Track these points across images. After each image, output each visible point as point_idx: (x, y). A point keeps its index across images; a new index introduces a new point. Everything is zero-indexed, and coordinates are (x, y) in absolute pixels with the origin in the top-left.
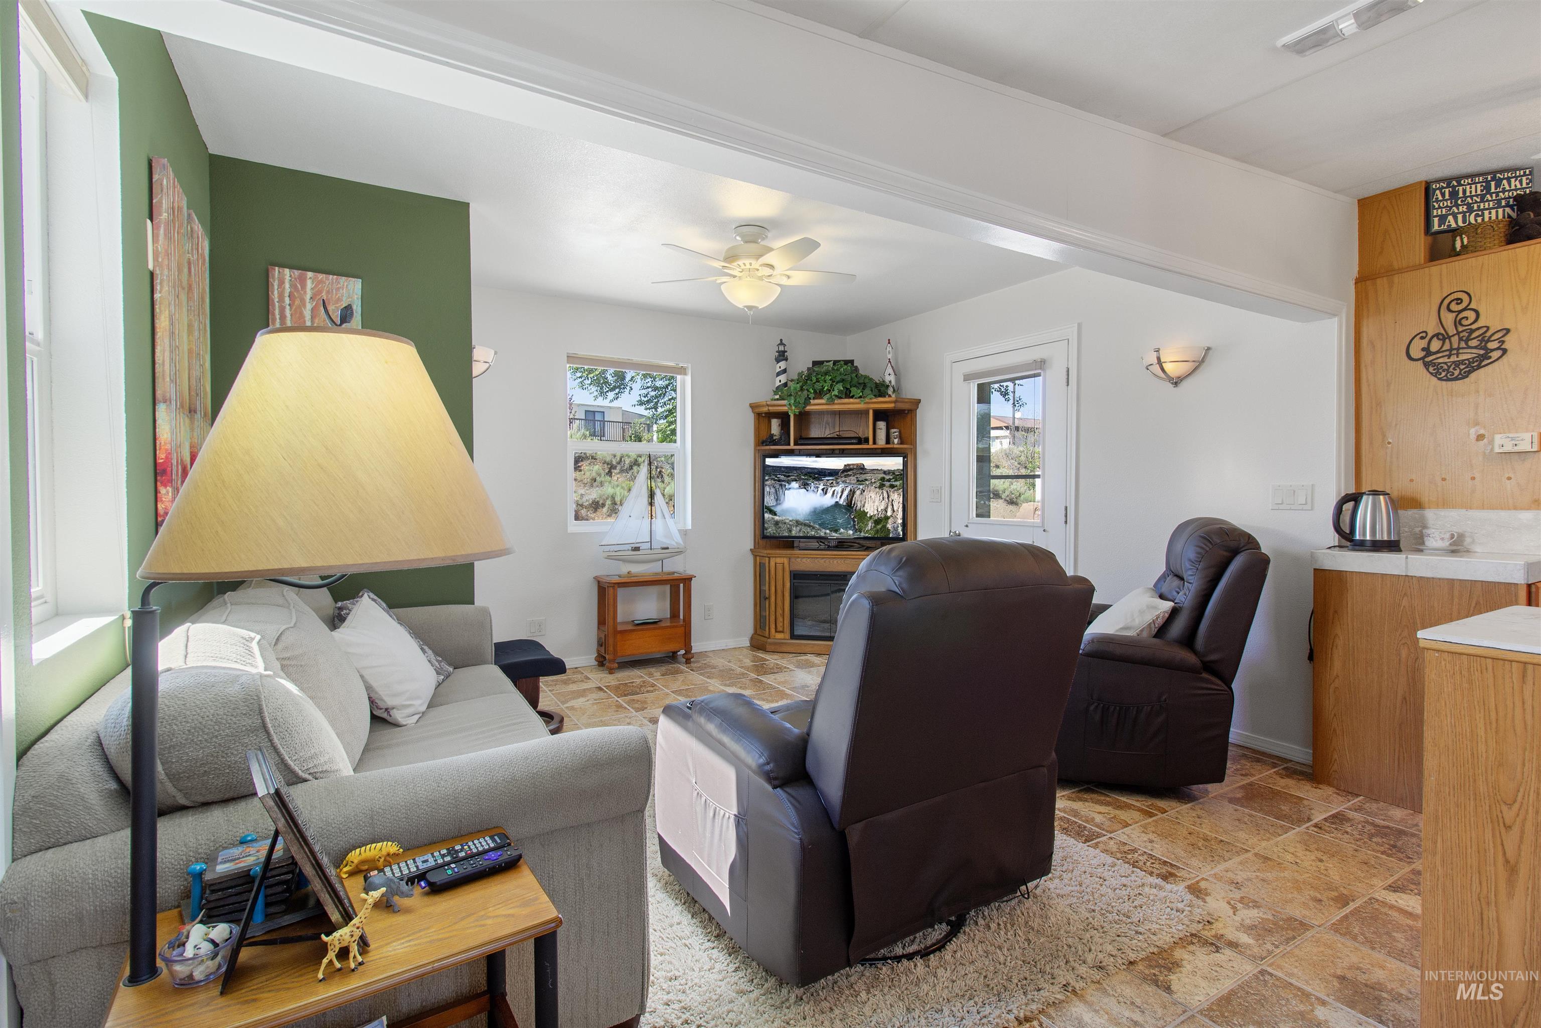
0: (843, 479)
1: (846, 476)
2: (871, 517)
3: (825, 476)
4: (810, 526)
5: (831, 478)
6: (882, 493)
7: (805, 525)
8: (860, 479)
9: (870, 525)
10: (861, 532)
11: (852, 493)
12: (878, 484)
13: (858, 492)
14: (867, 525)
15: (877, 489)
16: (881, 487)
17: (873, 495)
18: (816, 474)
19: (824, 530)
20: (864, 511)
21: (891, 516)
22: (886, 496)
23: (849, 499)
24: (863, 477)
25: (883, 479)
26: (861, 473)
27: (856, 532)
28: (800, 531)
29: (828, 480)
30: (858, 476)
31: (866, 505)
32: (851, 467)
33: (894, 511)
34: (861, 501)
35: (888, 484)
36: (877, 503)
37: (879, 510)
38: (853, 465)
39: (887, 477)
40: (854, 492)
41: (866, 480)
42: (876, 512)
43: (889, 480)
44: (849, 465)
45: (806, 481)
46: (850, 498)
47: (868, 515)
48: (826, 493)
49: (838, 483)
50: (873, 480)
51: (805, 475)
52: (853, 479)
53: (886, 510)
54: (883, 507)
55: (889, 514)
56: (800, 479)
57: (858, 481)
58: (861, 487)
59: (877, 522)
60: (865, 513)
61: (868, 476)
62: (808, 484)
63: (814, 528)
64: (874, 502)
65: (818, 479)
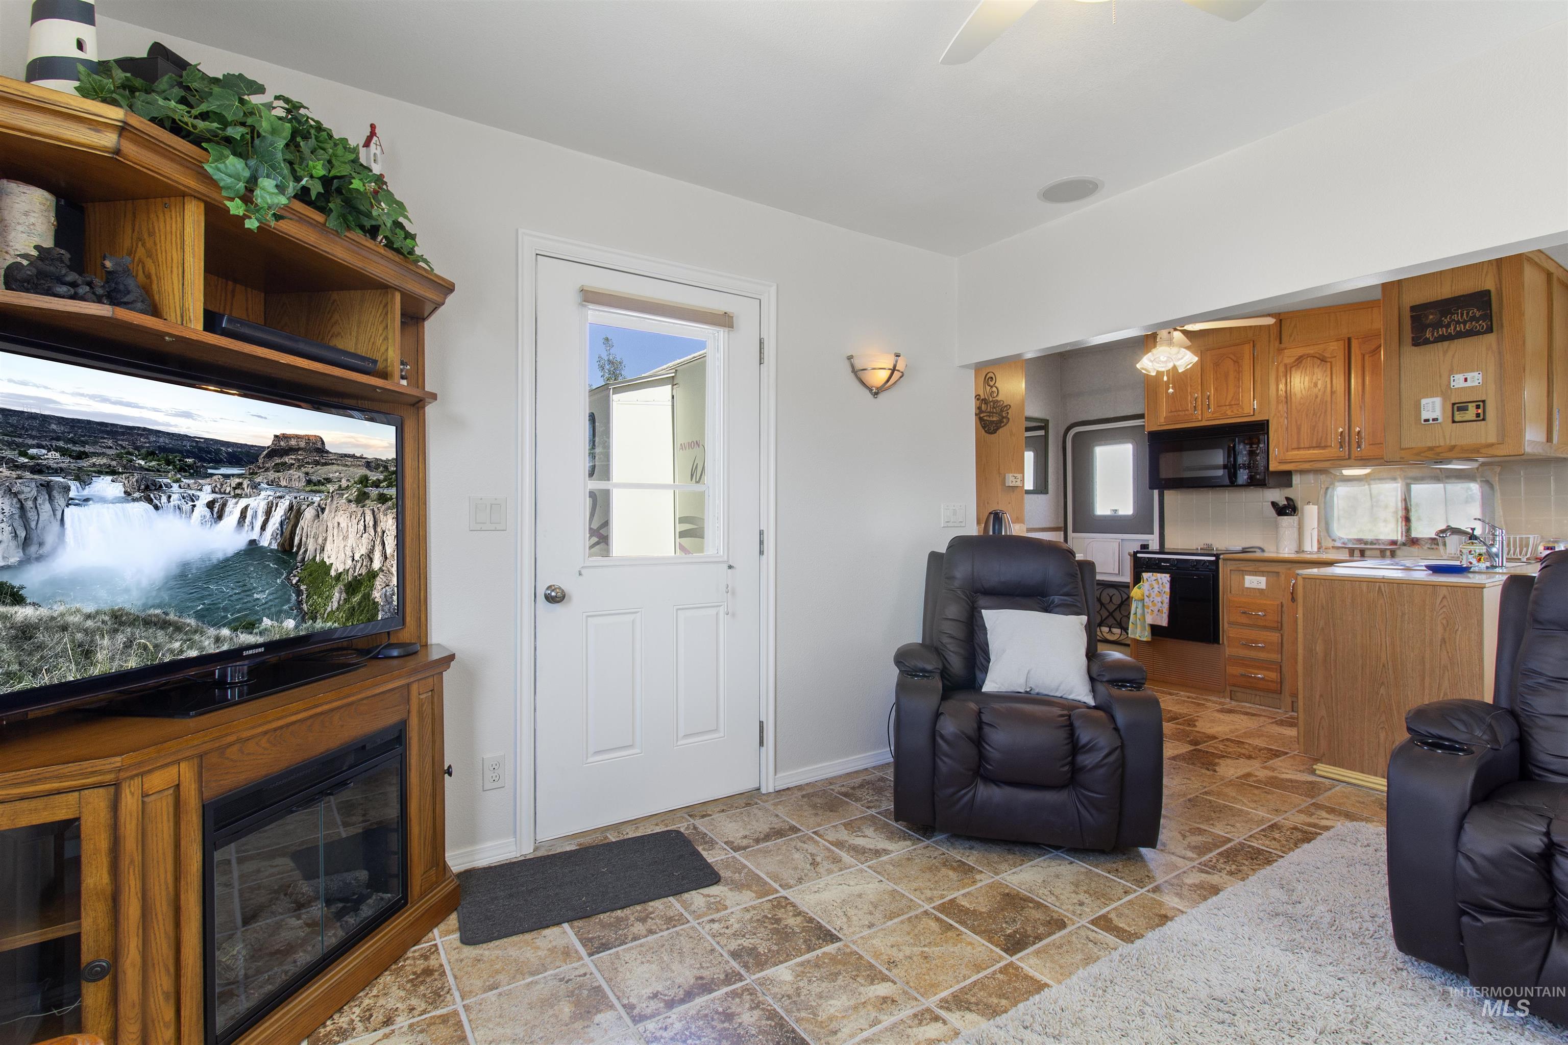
0: (272, 475)
1: (278, 468)
2: (339, 576)
3: (218, 462)
4: (164, 624)
5: (236, 471)
6: (364, 513)
7: (148, 622)
8: (314, 478)
9: (337, 596)
10: (314, 619)
11: (294, 514)
12: (354, 492)
13: (309, 513)
14: (329, 598)
15: (353, 505)
16: (361, 499)
17: (342, 519)
18: (190, 454)
19: (212, 632)
20: (323, 562)
21: (381, 570)
22: (371, 524)
23: (287, 533)
24: (321, 472)
25: (364, 480)
26: (317, 463)
27: (304, 620)
28: (128, 645)
29: (227, 476)
30: (309, 469)
31: (328, 546)
32: (293, 442)
33: (386, 558)
34: (316, 538)
35: (374, 492)
36: (351, 541)
37: (357, 557)
38: (298, 437)
39: (374, 476)
40: (299, 514)
41: (328, 480)
42: (349, 562)
43: (376, 484)
44: (285, 437)
45: (151, 476)
46: (287, 529)
47: (333, 573)
48: (220, 517)
49: (255, 486)
50: (344, 483)
51: (150, 455)
52: (297, 476)
53: (370, 557)
54: (364, 551)
55: (376, 565)
56: (129, 468)
57: (309, 482)
58: (317, 499)
59: (352, 587)
60: (325, 568)
61: (332, 471)
62: (159, 488)
63: (178, 628)
64: (345, 538)
65: (197, 473)
